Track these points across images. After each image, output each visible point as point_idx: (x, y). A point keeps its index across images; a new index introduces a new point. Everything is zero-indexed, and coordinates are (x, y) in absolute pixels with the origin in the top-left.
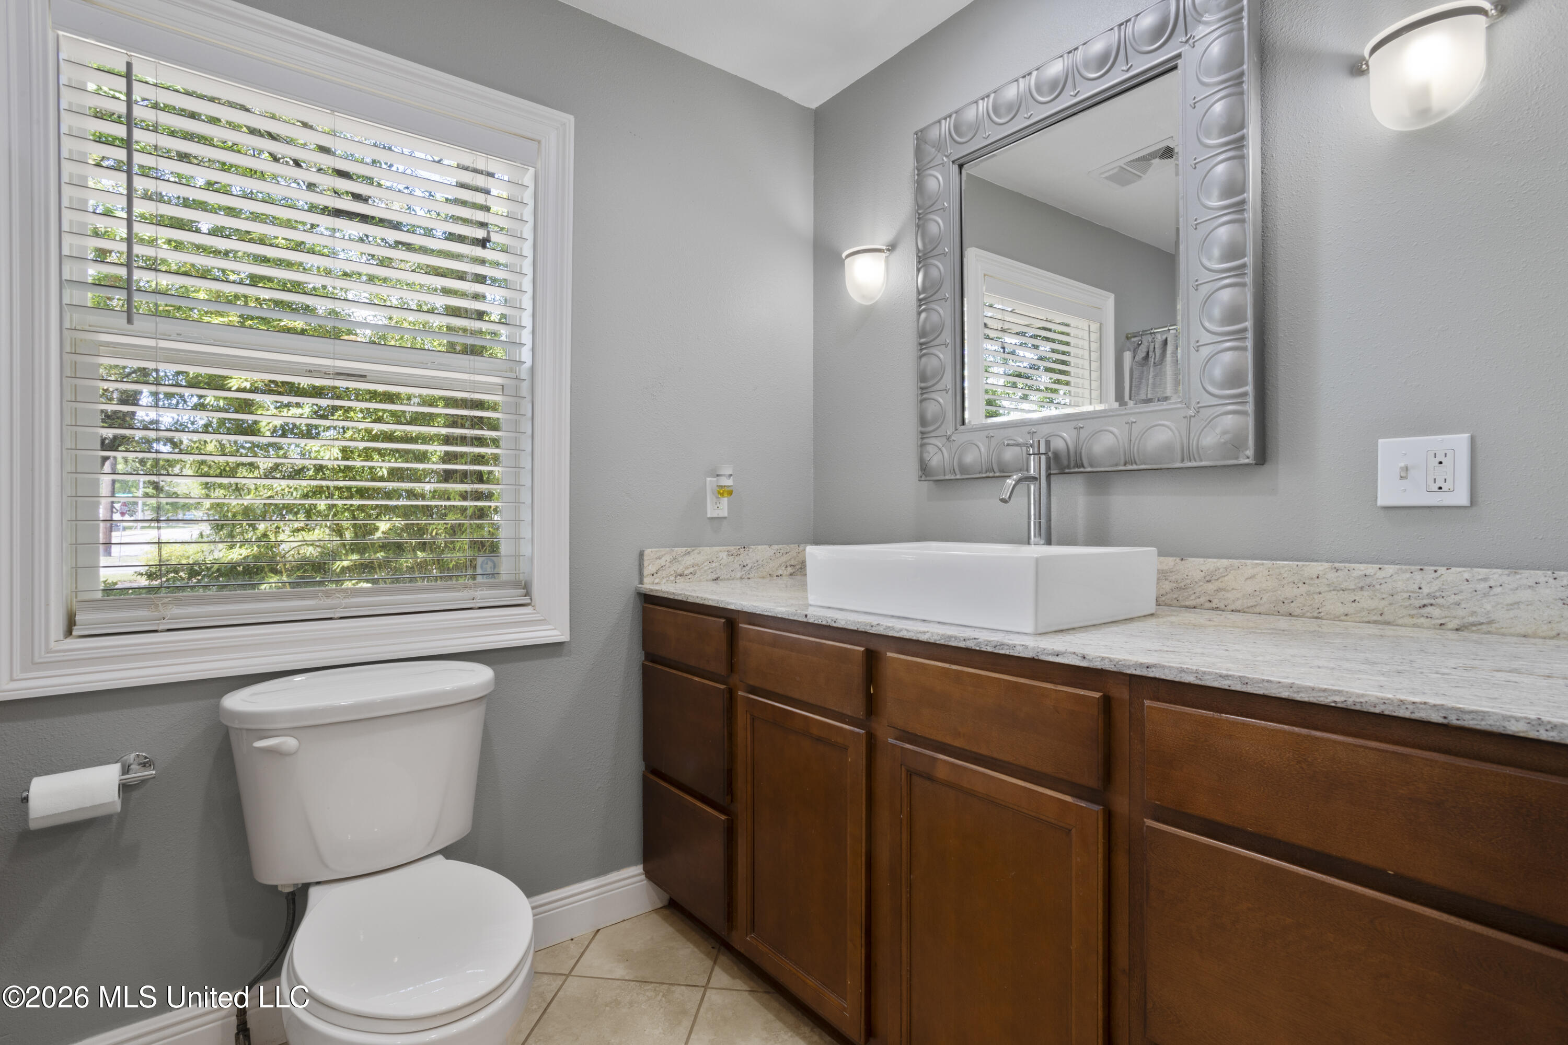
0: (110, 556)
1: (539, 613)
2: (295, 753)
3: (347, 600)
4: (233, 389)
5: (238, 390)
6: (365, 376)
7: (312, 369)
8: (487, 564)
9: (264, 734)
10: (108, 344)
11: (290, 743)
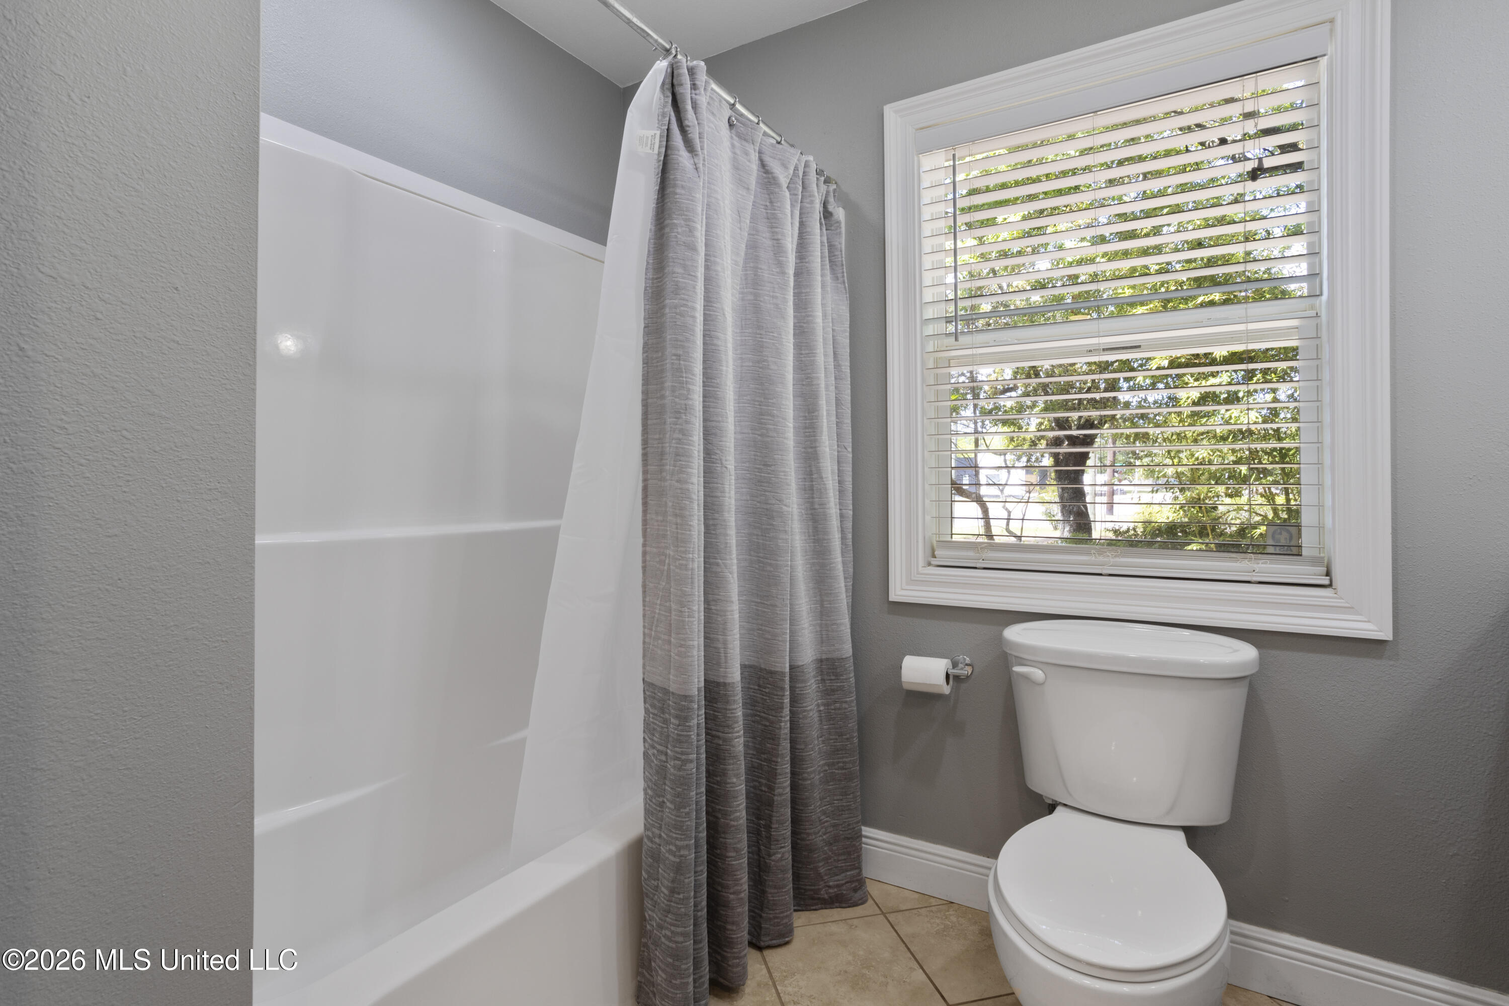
0: (1113, 514)
1: (1341, 598)
2: (1043, 684)
3: (1117, 559)
4: (1153, 368)
5: (1158, 368)
6: (1139, 347)
7: (1092, 349)
8: (1281, 534)
9: (1022, 662)
10: (958, 357)
11: (1038, 674)
